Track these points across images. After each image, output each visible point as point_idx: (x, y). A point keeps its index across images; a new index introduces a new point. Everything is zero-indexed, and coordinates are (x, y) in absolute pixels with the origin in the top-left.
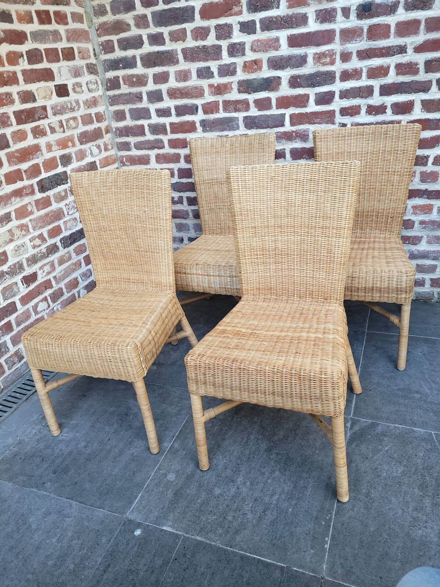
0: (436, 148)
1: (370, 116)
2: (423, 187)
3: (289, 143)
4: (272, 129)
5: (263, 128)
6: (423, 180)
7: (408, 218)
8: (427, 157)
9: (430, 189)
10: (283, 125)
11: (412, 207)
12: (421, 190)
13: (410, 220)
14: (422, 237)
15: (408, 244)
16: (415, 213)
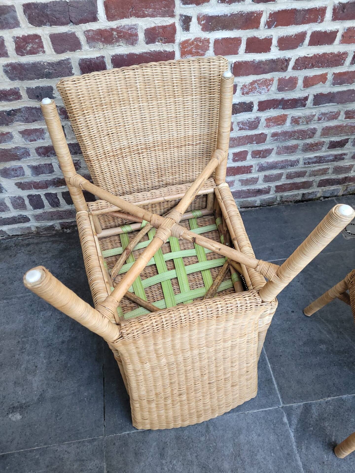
0: (299, 48)
1: (223, 5)
2: (280, 96)
3: (109, 47)
4: (78, 26)
5: (63, 24)
6: (280, 89)
7: (260, 132)
8: (287, 61)
9: (286, 98)
10: (95, 19)
11: (266, 120)
12: (277, 100)
13: (262, 134)
14: (273, 149)
15: (258, 158)
16: (268, 126)
